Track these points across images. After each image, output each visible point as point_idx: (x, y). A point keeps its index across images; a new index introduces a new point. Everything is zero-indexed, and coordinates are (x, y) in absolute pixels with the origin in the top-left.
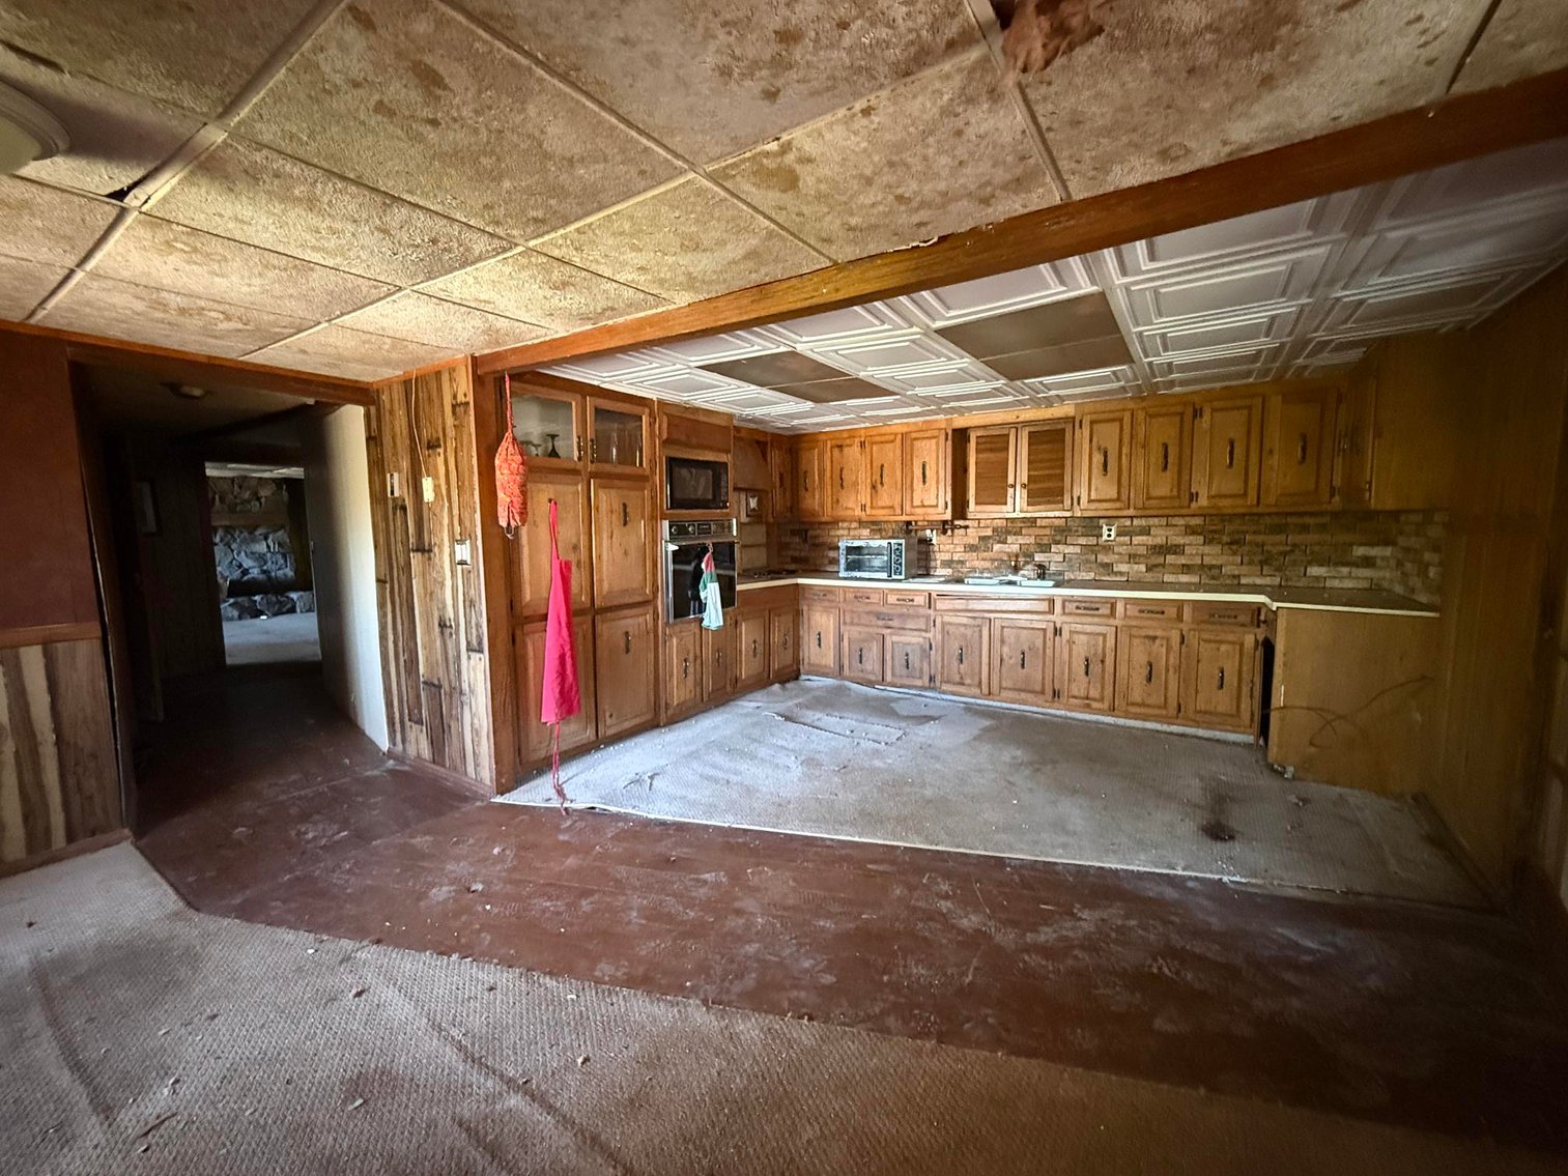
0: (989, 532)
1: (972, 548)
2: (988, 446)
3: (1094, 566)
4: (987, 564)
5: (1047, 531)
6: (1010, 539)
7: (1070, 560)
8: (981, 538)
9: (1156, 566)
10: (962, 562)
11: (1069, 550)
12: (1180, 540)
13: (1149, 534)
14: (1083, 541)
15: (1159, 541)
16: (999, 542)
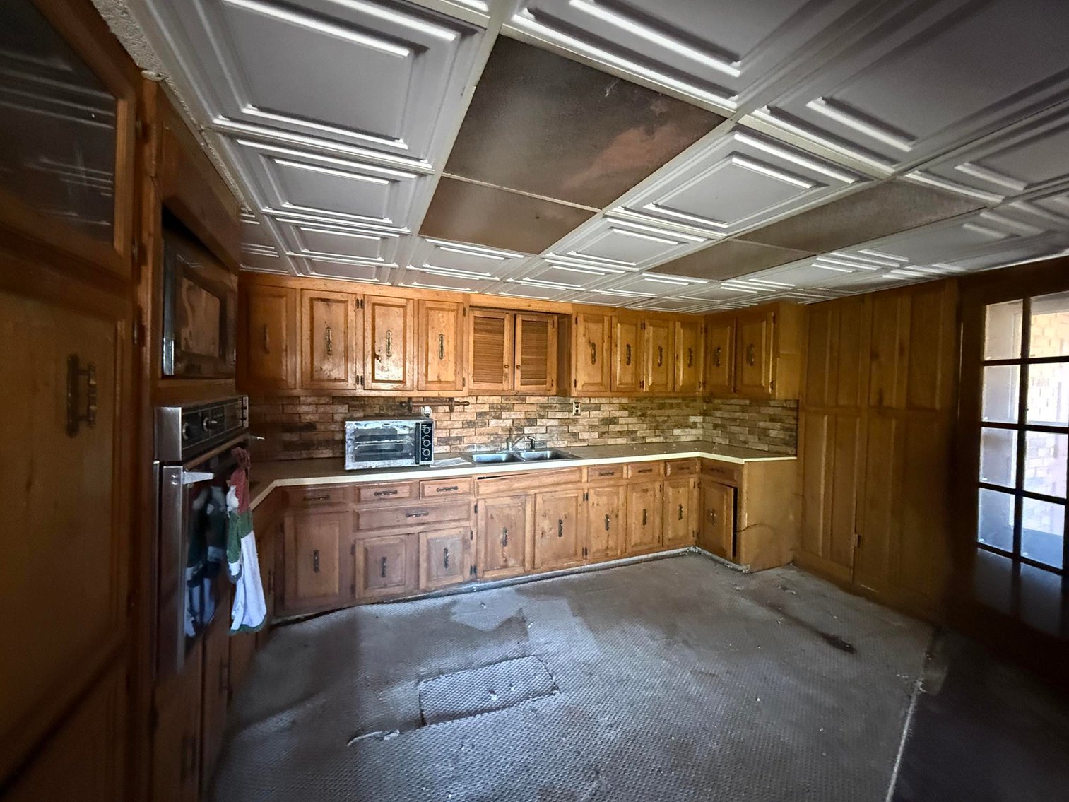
0: (486, 409)
1: (469, 424)
2: (485, 327)
3: (567, 435)
4: (484, 439)
5: (534, 408)
6: (504, 415)
7: (551, 431)
8: (480, 415)
9: (604, 433)
10: (459, 438)
11: (551, 423)
12: (617, 414)
13: (599, 410)
14: (560, 415)
15: (606, 415)
16: (495, 418)
